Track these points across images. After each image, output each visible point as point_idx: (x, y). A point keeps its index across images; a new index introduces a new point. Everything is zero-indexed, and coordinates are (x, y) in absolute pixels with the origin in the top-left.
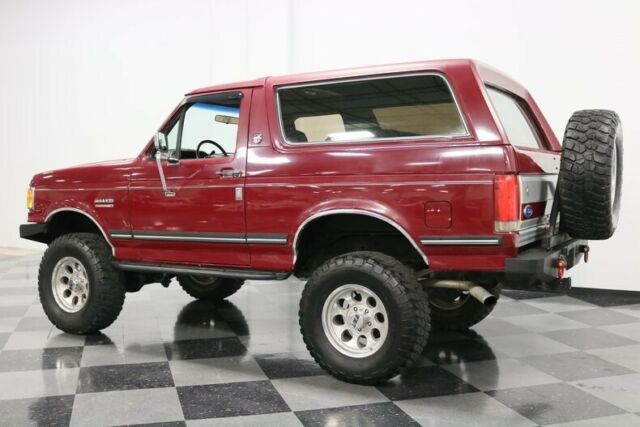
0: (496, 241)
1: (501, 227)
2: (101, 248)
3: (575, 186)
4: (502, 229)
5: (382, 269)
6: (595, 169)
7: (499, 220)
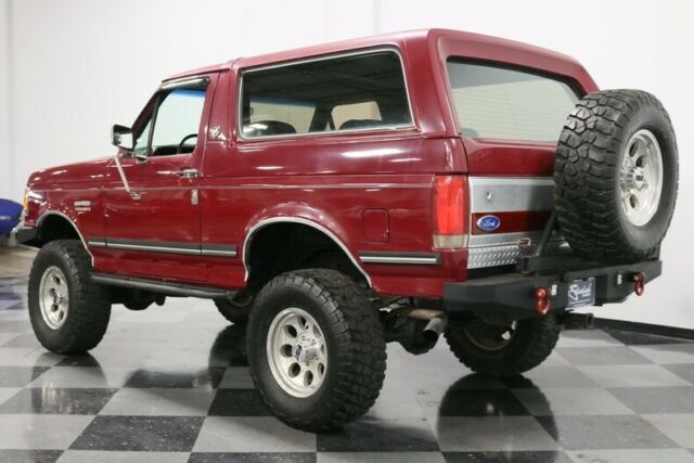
0: (434, 260)
1: (440, 242)
2: (80, 256)
3: (568, 191)
4: (442, 245)
5: (320, 290)
6: (590, 168)
7: (437, 234)
